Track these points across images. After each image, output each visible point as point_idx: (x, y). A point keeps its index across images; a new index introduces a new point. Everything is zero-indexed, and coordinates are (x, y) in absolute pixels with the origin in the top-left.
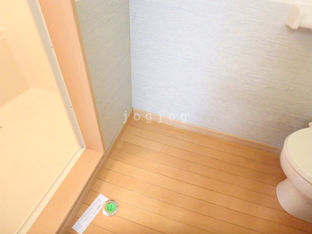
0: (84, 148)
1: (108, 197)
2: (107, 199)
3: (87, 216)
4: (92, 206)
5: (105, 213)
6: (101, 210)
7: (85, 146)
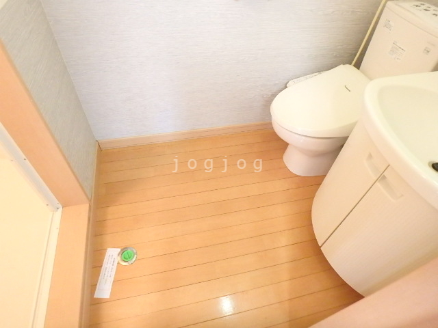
0: (61, 209)
1: (118, 247)
2: (119, 250)
3: (105, 277)
4: (105, 265)
5: (124, 264)
6: (118, 263)
7: (60, 206)
